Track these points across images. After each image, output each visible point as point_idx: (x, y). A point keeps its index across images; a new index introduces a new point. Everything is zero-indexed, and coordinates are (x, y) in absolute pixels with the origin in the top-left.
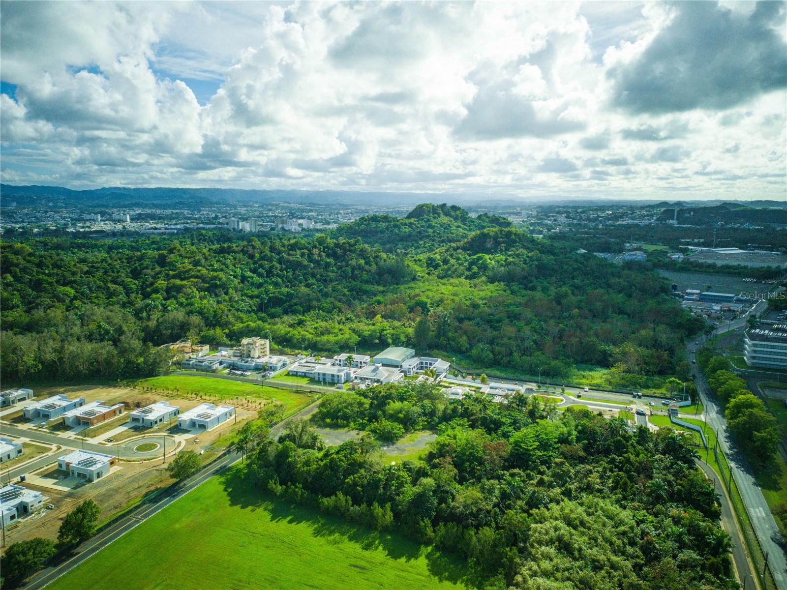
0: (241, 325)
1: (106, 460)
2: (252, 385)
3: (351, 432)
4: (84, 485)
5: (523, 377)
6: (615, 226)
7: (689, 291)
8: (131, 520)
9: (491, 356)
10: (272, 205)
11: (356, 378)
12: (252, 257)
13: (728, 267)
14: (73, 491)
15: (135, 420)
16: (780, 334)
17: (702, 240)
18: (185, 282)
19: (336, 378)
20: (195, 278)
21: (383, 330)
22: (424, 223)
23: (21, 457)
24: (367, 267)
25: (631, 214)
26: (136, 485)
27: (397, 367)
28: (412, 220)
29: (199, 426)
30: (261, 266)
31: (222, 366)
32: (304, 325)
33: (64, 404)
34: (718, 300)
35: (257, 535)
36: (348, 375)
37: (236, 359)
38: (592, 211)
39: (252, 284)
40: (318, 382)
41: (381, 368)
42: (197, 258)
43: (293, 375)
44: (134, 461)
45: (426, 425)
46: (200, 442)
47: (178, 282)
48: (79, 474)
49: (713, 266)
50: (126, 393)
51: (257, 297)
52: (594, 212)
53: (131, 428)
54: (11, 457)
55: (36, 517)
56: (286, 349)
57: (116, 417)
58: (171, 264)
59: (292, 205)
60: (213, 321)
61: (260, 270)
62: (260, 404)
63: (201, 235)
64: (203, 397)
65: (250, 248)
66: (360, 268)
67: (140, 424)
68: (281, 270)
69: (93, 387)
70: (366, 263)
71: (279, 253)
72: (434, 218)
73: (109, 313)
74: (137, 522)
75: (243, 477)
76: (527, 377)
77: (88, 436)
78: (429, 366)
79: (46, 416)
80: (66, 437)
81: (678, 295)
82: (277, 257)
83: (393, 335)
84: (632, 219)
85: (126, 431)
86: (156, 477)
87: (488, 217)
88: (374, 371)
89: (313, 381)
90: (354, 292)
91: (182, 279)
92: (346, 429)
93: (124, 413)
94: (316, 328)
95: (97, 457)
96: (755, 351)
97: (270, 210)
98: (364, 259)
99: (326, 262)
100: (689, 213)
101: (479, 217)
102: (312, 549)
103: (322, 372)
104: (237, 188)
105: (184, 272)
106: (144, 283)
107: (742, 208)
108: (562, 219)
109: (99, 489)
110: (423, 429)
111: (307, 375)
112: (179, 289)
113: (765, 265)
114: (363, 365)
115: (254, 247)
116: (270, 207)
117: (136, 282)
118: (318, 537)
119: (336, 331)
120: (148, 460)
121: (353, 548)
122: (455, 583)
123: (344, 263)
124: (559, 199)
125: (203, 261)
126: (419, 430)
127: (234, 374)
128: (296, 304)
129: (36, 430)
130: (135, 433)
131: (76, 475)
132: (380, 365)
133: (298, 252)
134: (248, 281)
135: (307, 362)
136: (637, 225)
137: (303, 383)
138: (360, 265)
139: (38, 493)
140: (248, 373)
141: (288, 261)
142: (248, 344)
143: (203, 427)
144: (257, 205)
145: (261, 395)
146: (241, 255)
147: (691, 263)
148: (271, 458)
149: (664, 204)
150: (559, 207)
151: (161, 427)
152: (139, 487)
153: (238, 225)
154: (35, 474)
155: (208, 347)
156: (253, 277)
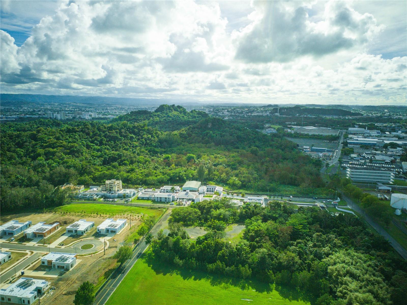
0: (99, 173)
1: (73, 256)
2: (123, 206)
3: (196, 228)
4: (65, 273)
5: (259, 193)
6: (252, 116)
7: (304, 147)
8: (107, 290)
9: (241, 183)
10: (66, 104)
11: (177, 198)
12: (88, 134)
13: (314, 135)
14: (60, 277)
15: (70, 231)
16: (354, 166)
17: (295, 123)
18: (55, 150)
19: (167, 199)
20: (61, 147)
21: (180, 172)
22: (165, 115)
23: (11, 260)
24: (153, 138)
25: (257, 110)
26: (97, 269)
27: (195, 191)
28: (159, 113)
29: (111, 231)
30: (96, 139)
31: (99, 197)
32: (135, 171)
33: (20, 226)
34: (321, 151)
35: (182, 289)
36: (173, 197)
37: (105, 192)
38: (239, 108)
39: (94, 150)
40: (157, 202)
41: (189, 192)
42: (57, 135)
43: (141, 199)
44: (85, 255)
45: (233, 221)
46: (118, 241)
47: (51, 150)
48: (58, 267)
49: (307, 135)
50: (52, 216)
51: (101, 156)
52: (240, 109)
53: (70, 236)
54: (6, 261)
55: (48, 295)
56: (129, 185)
57: (56, 231)
58: (41, 139)
59: (78, 104)
60: (82, 171)
61: (96, 141)
62: (138, 216)
63: (41, 121)
64: (102, 215)
65: (86, 130)
66: (149, 139)
67: (74, 233)
68: (107, 141)
69: (29, 214)
70: (152, 137)
71: (104, 132)
72: (170, 112)
73: (18, 170)
74: (112, 290)
75: (154, 258)
76: (261, 193)
77: (46, 244)
78: (214, 190)
79: (11, 234)
80: (32, 245)
81: (300, 149)
82: (103, 134)
83: (185, 175)
84: (258, 112)
85: (67, 238)
86: (105, 263)
87: (196, 112)
88: (186, 194)
89: (154, 201)
90: (151, 152)
91: (53, 148)
92: (193, 227)
93: (60, 228)
94: (142, 173)
95: (67, 255)
96: (352, 175)
97: (66, 107)
98: (150, 134)
99: (130, 136)
100: (284, 110)
101: (192, 112)
102: (216, 293)
103: (159, 196)
104: (42, 94)
105: (53, 144)
106: (27, 151)
107: (304, 108)
108: (226, 113)
109: (76, 274)
110: (233, 223)
111: (149, 199)
112: (53, 154)
113: (330, 134)
114: (177, 191)
115: (88, 129)
116: (65, 105)
117: (23, 150)
118: (215, 286)
119: (154, 174)
120: (93, 254)
121: (236, 290)
122: (298, 301)
123: (140, 137)
124: (220, 103)
125: (61, 137)
126: (231, 224)
127: (108, 201)
128: (125, 160)
129: (8, 243)
130: (74, 239)
131: (56, 267)
132: (189, 191)
133: (114, 131)
134: (92, 148)
135: (145, 192)
136: (262, 116)
137: (149, 203)
138: (149, 138)
139: (44, 281)
140: (116, 200)
141: (109, 136)
142: (110, 183)
143: (114, 232)
144: (57, 104)
145: (133, 211)
146: (81, 133)
147: (298, 134)
148: (171, 246)
149: (270, 106)
150: (222, 106)
151: (88, 234)
152: (99, 270)
153: (53, 115)
154: (28, 270)
155: (83, 186)
156: (94, 146)
